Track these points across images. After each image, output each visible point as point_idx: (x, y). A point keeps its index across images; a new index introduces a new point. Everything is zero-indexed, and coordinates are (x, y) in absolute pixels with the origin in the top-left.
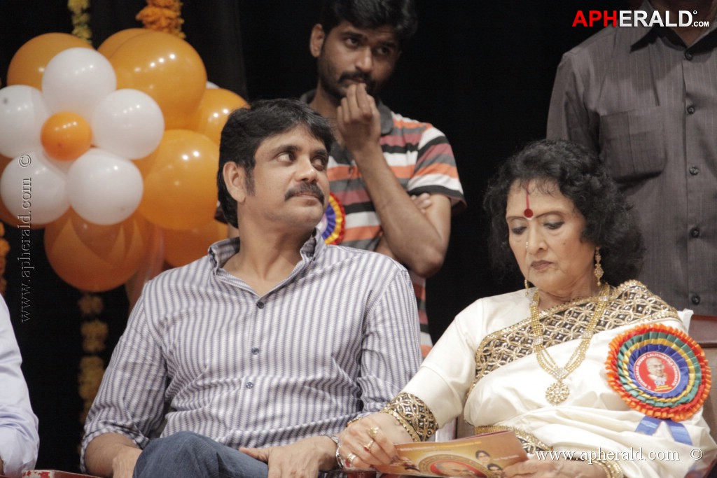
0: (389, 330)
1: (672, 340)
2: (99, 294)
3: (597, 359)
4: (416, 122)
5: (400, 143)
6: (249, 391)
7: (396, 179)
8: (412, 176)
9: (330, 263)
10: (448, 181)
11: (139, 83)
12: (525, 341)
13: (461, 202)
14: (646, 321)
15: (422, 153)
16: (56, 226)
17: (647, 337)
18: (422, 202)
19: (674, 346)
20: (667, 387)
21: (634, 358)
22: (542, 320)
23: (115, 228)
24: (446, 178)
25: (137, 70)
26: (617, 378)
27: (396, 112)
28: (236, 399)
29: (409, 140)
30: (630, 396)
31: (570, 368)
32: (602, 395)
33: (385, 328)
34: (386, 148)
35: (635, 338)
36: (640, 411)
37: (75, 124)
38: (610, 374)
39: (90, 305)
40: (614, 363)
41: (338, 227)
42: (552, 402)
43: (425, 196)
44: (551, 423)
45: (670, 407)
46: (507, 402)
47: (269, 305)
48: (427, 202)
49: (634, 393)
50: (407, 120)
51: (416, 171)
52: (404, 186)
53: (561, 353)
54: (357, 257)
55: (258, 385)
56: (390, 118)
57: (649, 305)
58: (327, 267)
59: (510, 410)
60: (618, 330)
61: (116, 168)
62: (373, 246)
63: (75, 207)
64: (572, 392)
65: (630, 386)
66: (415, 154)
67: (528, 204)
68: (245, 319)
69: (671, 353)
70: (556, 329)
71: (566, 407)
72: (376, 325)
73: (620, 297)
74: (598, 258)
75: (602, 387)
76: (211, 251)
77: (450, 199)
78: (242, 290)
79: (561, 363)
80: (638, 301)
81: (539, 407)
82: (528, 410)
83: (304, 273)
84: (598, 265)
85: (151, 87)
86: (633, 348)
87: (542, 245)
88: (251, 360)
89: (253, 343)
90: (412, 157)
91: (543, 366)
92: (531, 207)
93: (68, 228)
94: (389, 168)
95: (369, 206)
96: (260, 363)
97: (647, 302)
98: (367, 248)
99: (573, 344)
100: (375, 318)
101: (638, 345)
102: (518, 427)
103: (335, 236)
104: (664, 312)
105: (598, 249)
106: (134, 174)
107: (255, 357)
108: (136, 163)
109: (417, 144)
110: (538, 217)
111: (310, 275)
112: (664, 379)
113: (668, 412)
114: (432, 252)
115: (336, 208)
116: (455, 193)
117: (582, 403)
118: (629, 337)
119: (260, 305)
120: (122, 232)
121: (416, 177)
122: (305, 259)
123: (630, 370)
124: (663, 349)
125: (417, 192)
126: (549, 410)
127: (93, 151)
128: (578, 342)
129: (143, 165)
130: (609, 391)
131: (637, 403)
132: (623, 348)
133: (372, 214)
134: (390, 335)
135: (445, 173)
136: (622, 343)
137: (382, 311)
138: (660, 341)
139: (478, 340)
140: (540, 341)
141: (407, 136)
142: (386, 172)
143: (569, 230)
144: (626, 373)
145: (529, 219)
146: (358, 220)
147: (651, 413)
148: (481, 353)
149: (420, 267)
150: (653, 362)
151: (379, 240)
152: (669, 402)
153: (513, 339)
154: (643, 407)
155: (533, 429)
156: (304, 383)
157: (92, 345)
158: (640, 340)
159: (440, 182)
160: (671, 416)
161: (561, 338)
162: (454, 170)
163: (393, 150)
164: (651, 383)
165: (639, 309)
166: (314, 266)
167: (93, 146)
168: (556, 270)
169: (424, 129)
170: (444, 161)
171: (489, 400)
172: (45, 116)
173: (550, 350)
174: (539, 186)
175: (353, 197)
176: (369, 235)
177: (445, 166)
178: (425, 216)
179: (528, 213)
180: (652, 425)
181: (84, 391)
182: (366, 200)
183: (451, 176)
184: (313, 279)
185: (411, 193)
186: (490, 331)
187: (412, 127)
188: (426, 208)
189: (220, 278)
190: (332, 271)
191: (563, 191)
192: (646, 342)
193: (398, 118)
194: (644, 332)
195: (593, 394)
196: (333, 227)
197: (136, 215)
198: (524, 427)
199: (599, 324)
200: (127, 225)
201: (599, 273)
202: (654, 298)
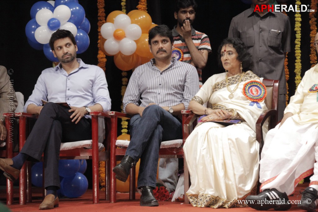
0: (190, 81)
1: (258, 84)
2: (126, 71)
3: (240, 88)
4: (201, 33)
5: (197, 38)
6: (159, 95)
7: (196, 46)
8: (199, 45)
9: (178, 65)
10: (208, 47)
11: (136, 22)
12: (224, 84)
13: (211, 52)
14: (252, 80)
15: (202, 40)
16: (116, 55)
17: (252, 83)
18: (201, 52)
19: (258, 85)
20: (257, 95)
21: (249, 88)
22: (228, 79)
23: (130, 56)
24: (207, 46)
25: (136, 19)
26: (245, 93)
27: (196, 30)
28: (156, 97)
29: (199, 37)
30: (248, 97)
31: (235, 90)
32: (242, 97)
33: (189, 80)
34: (193, 39)
35: (249, 83)
36: (250, 100)
37: (121, 32)
38: (243, 92)
39: (124, 74)
40: (244, 89)
41: (182, 57)
42: (230, 98)
43: (202, 50)
44: (230, 103)
45: (257, 99)
46: (219, 98)
47: (163, 73)
48: (202, 52)
49: (249, 96)
50: (199, 32)
51: (200, 44)
52: (197, 48)
53: (232, 87)
54: (184, 64)
55: (161, 93)
56: (195, 32)
57: (253, 76)
58: (177, 66)
59: (220, 100)
60: (245, 82)
61: (130, 42)
62: (189, 62)
63: (121, 51)
64: (235, 96)
65: (248, 94)
66: (200, 40)
67: (225, 49)
68: (158, 77)
69: (258, 87)
70: (231, 82)
71: (233, 100)
72: (187, 80)
73: (246, 74)
74: (241, 65)
75: (242, 95)
76: (151, 61)
77: (208, 51)
78: (158, 70)
79: (232, 89)
80: (250, 75)
81: (227, 100)
82: (225, 100)
83: (171, 67)
84: (241, 67)
85: (139, 23)
86: (249, 86)
87: (227, 59)
88: (159, 87)
89: (159, 83)
90: (199, 41)
91: (228, 90)
92: (226, 49)
93: (119, 56)
94: (193, 43)
95: (188, 52)
96: (161, 88)
97: (252, 75)
98: (188, 63)
99: (235, 85)
100: (187, 78)
101: (250, 85)
102: (222, 104)
103: (181, 59)
104: (256, 78)
105: (241, 63)
106: (135, 43)
107: (160, 86)
108: (135, 41)
109: (201, 38)
110: (227, 52)
111: (173, 68)
112: (256, 93)
113: (257, 100)
114: (203, 63)
115: (181, 53)
116: (210, 50)
117: (237, 99)
118: (248, 83)
119: (161, 74)
120: (131, 57)
121: (200, 46)
122: (171, 63)
123: (248, 91)
124: (256, 86)
125: (201, 49)
126: (229, 100)
127: (125, 38)
128: (236, 84)
129: (137, 42)
130: (243, 96)
131: (250, 98)
132: (247, 86)
133: (189, 54)
134: (190, 82)
135: (207, 45)
136: (246, 85)
137: (189, 76)
138: (255, 84)
139: (214, 84)
140: (228, 84)
141: (199, 36)
142: (193, 44)
143: (234, 56)
144: (247, 91)
145: (225, 52)
146: (186, 56)
147: (253, 100)
148: (214, 87)
149: (200, 67)
150: (254, 89)
151: (191, 61)
152: (257, 98)
153: (221, 84)
154: (251, 99)
155: (225, 105)
156: (174, 93)
157: (124, 83)
158: (251, 84)
159: (206, 47)
160: (257, 101)
161: (232, 84)
162: (209, 44)
163: (195, 39)
164: (253, 94)
165: (251, 77)
166: (174, 65)
167: (125, 37)
168: (230, 65)
169: (203, 34)
170: (207, 42)
171: (215, 98)
172: (114, 30)
173: (230, 86)
174: (228, 45)
175: (185, 51)
176: (189, 60)
177: (207, 43)
178: (202, 55)
179: (225, 51)
180: (252, 103)
181: (122, 94)
182: (188, 51)
183: (209, 45)
184: (173, 69)
185: (199, 50)
186: (216, 82)
187: (200, 34)
188: (202, 53)
189: (153, 67)
190: (178, 67)
191: (234, 47)
192: (252, 84)
193: (196, 32)
194: (252, 82)
195: (239, 96)
196: (181, 57)
197: (135, 53)
198: (223, 104)
199: (241, 80)
200: (133, 55)
201: (241, 68)
202: (254, 75)
